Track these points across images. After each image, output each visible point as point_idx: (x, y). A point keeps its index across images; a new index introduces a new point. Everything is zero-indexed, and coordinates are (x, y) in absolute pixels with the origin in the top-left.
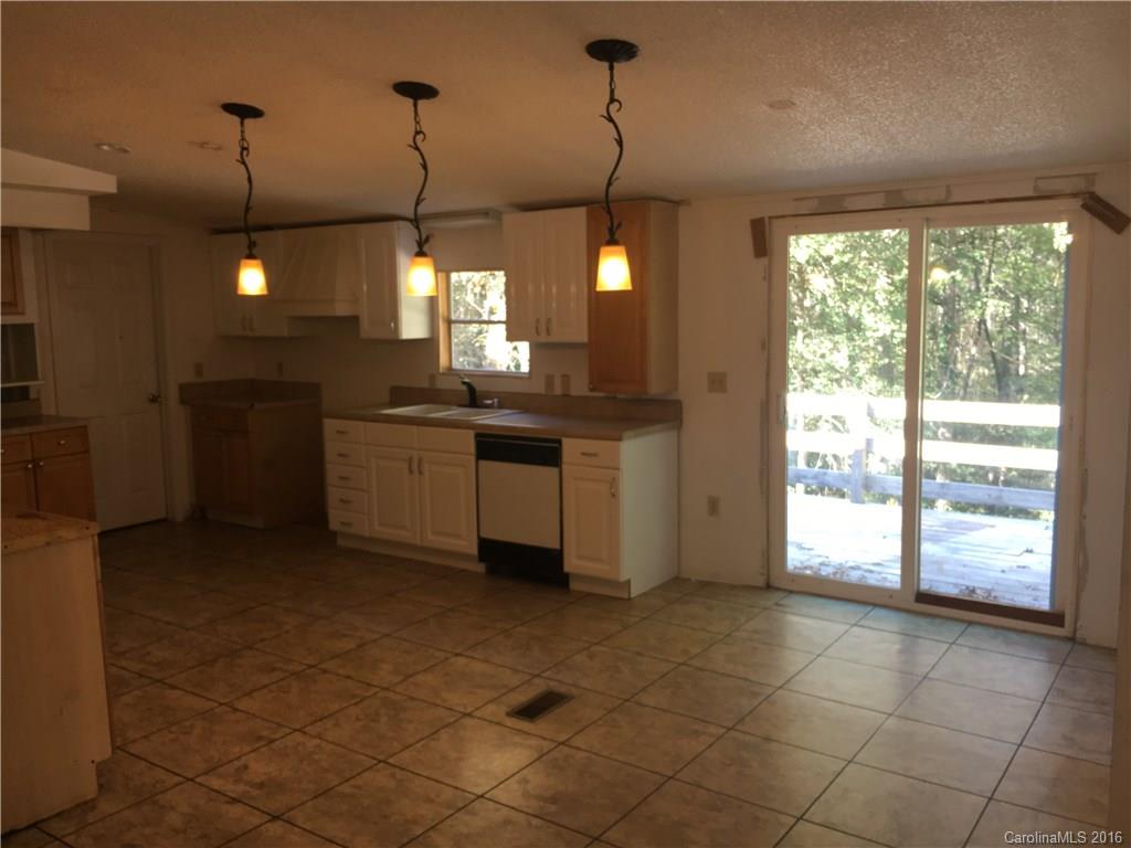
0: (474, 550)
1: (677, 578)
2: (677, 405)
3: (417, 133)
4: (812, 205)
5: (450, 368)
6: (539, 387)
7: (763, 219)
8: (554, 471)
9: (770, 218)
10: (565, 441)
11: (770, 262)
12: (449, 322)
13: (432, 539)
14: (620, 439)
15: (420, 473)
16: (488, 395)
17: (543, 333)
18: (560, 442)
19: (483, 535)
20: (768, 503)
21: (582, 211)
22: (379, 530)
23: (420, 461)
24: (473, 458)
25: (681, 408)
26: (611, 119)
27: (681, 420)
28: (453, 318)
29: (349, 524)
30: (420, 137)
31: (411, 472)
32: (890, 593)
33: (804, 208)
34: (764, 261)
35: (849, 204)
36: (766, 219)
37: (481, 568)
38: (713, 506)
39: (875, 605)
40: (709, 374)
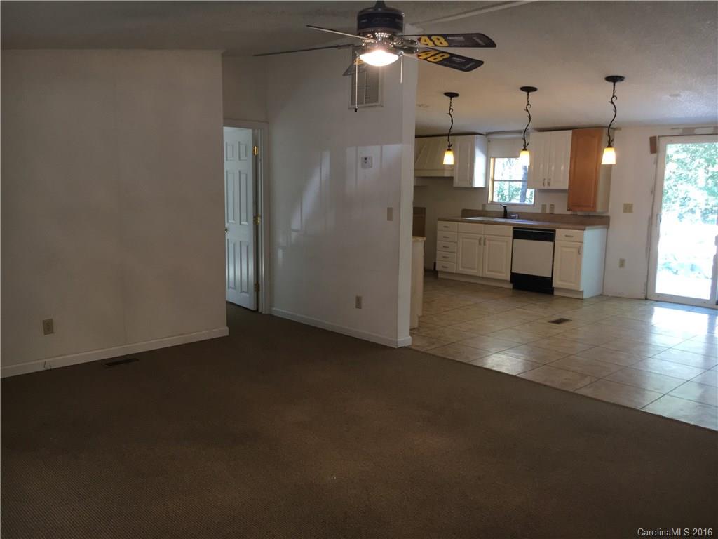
0: (508, 277)
1: (601, 295)
2: (608, 217)
3: (528, 104)
4: (680, 131)
5: (492, 201)
6: (538, 210)
7: (655, 137)
8: (552, 243)
9: (659, 137)
10: (557, 230)
11: (658, 156)
12: (494, 181)
13: (488, 274)
14: (584, 230)
15: (484, 244)
16: (512, 213)
17: (546, 184)
18: (555, 231)
19: (513, 271)
20: (648, 263)
21: (571, 132)
22: (461, 270)
23: (485, 239)
24: (511, 238)
25: (609, 220)
26: (612, 103)
27: (609, 225)
28: (495, 179)
29: (446, 267)
30: (529, 106)
31: (480, 244)
32: (705, 301)
33: (676, 132)
34: (655, 155)
35: (697, 131)
36: (657, 138)
37: (511, 286)
38: (622, 263)
39: (697, 306)
40: (625, 205)
